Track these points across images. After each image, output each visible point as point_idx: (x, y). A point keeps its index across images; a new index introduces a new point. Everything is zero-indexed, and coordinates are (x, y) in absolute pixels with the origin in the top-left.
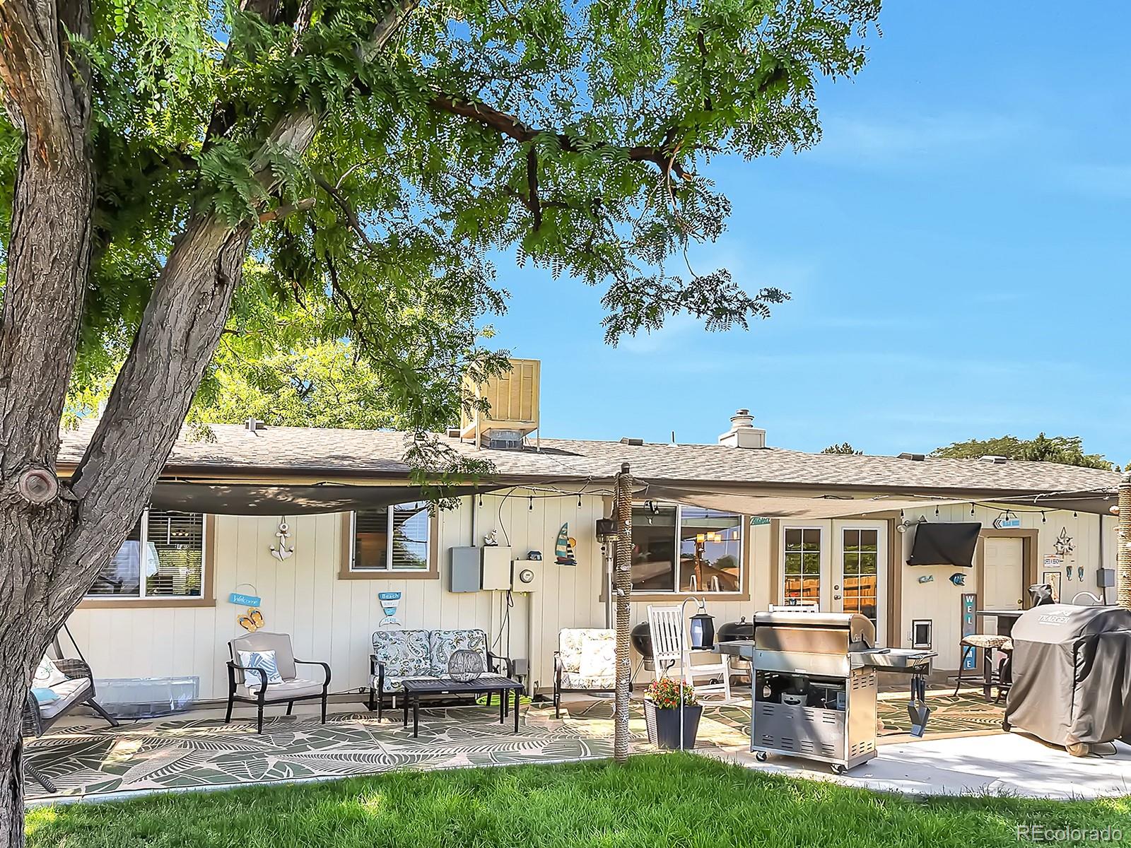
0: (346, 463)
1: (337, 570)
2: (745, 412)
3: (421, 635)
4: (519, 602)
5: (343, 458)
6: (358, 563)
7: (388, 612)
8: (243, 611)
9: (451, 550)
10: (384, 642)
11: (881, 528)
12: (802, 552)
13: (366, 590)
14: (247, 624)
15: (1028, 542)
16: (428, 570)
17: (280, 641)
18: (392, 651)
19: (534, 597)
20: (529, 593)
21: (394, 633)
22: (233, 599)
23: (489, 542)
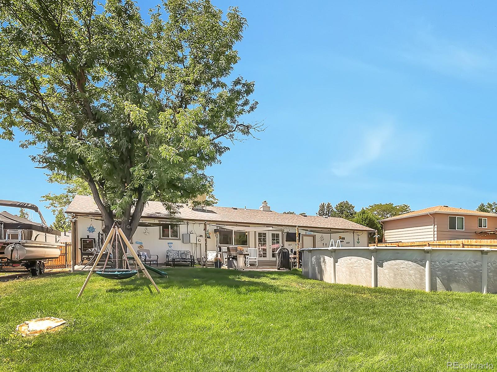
0: (160, 215)
1: (159, 237)
2: (265, 201)
3: (176, 251)
4: (198, 246)
5: (159, 213)
6: (163, 236)
7: (170, 247)
8: (139, 245)
9: (183, 234)
10: (169, 252)
11: (280, 233)
12: (262, 238)
13: (165, 242)
14: (140, 248)
15: (314, 237)
16: (178, 238)
17: (148, 251)
18: (170, 254)
19: (201, 245)
20: (200, 244)
21: (171, 251)
22: (136, 243)
23: (191, 233)
